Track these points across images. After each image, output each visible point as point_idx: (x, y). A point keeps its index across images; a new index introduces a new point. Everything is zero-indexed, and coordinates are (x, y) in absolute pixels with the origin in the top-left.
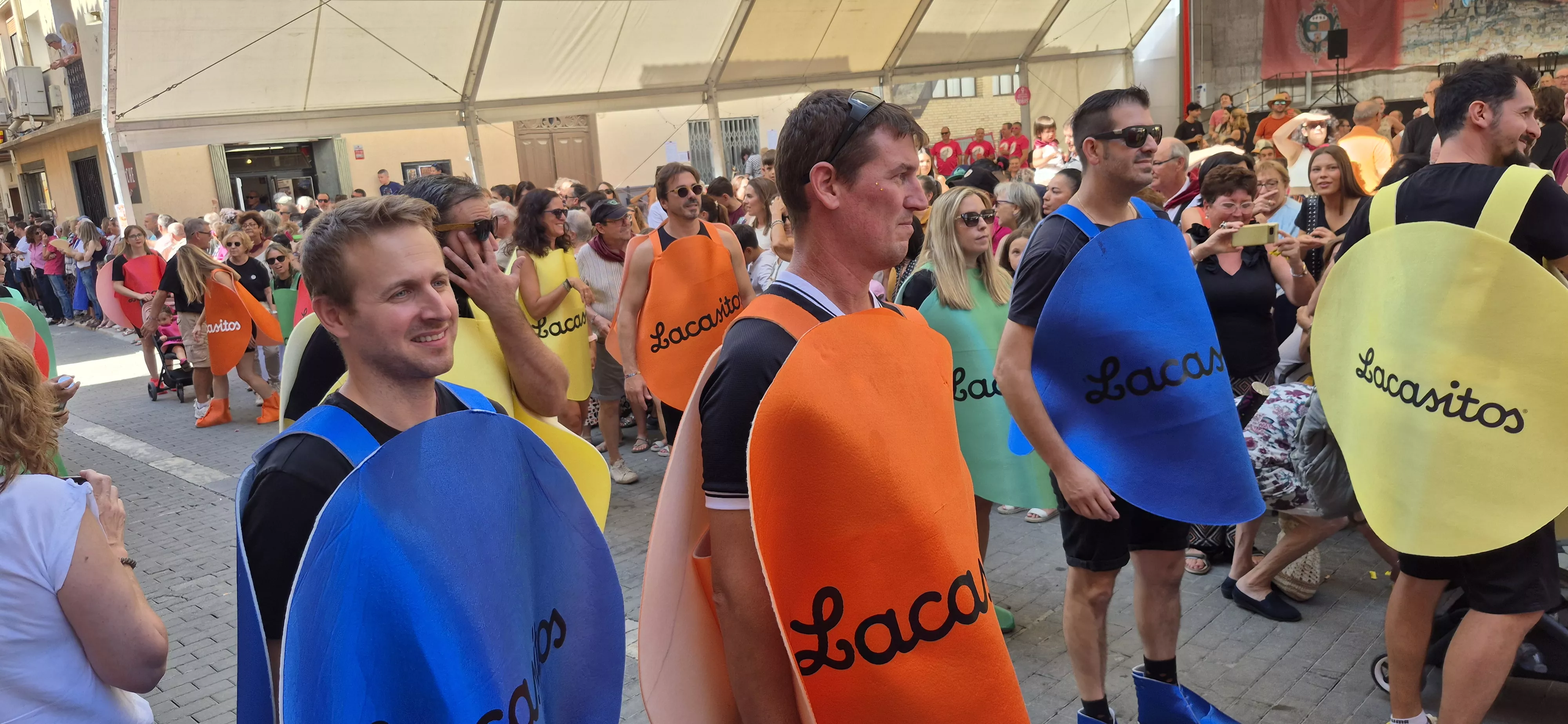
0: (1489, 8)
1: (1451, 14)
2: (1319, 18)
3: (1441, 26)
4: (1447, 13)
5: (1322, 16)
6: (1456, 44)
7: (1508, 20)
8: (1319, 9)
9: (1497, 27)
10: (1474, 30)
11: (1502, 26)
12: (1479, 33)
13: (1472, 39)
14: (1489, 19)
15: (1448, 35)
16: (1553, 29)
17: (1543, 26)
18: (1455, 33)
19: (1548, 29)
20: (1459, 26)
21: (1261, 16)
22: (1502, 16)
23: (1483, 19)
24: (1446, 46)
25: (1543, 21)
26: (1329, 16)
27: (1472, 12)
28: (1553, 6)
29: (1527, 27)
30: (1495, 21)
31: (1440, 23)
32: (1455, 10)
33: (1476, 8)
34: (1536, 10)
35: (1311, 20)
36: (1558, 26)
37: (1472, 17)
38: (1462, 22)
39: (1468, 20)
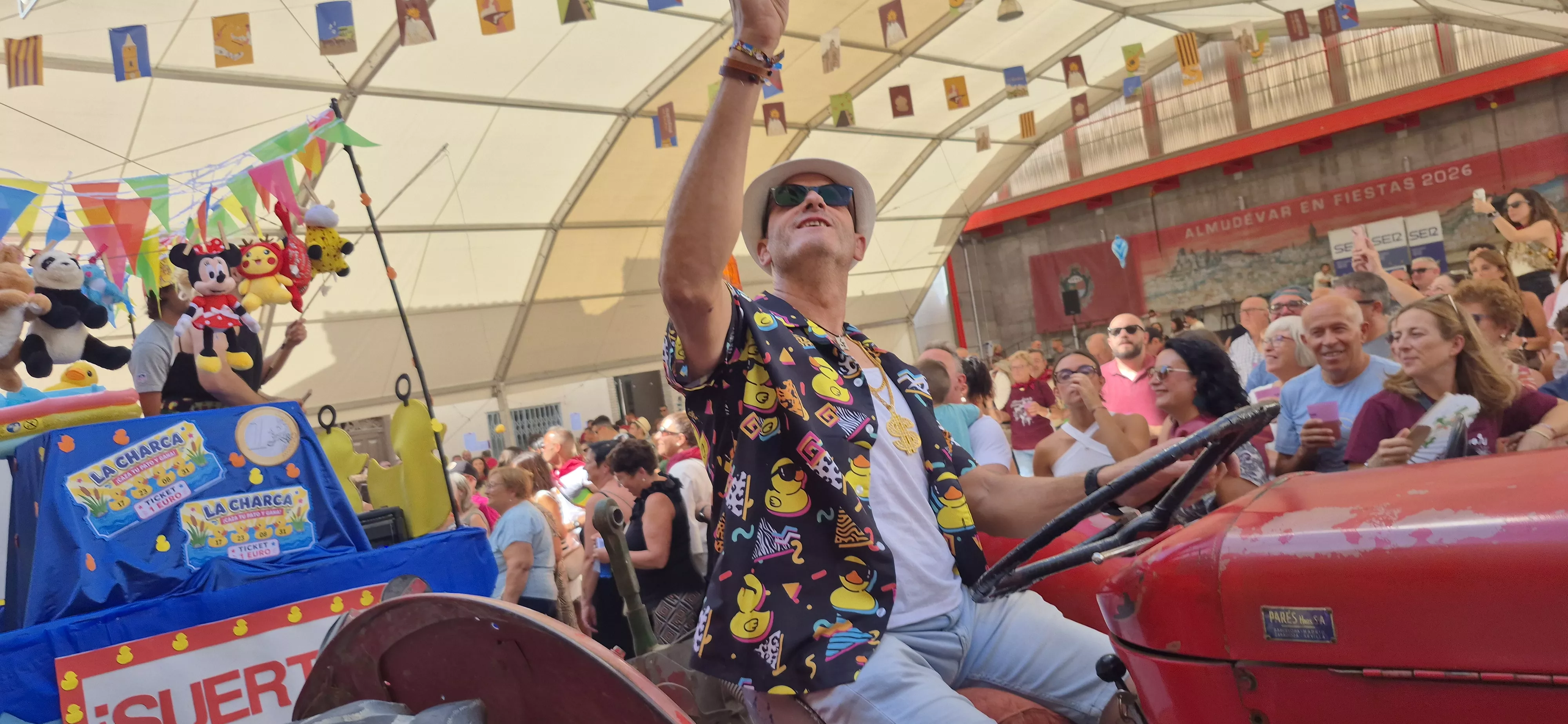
0: (1207, 261)
1: (1179, 268)
2: (1075, 280)
3: (1174, 279)
4: (1175, 268)
5: (1077, 277)
6: (1187, 293)
7: (1223, 270)
8: (1075, 272)
9: (1217, 277)
10: (1199, 280)
11: (1220, 275)
12: (1203, 283)
13: (1199, 288)
14: (1209, 271)
15: (1180, 286)
16: (1260, 276)
17: (1251, 273)
18: (1185, 284)
19: (1256, 276)
20: (1187, 278)
21: (1029, 281)
22: (1218, 267)
23: (1204, 271)
24: (1180, 295)
25: (1250, 270)
26: (1083, 277)
27: (1195, 266)
28: (1256, 258)
29: (1240, 275)
30: (1213, 273)
31: (1172, 277)
32: (1182, 265)
33: (1197, 263)
34: (1243, 261)
35: (1070, 281)
36: (1262, 272)
37: (1196, 270)
38: (1189, 274)
39: (1193, 273)
